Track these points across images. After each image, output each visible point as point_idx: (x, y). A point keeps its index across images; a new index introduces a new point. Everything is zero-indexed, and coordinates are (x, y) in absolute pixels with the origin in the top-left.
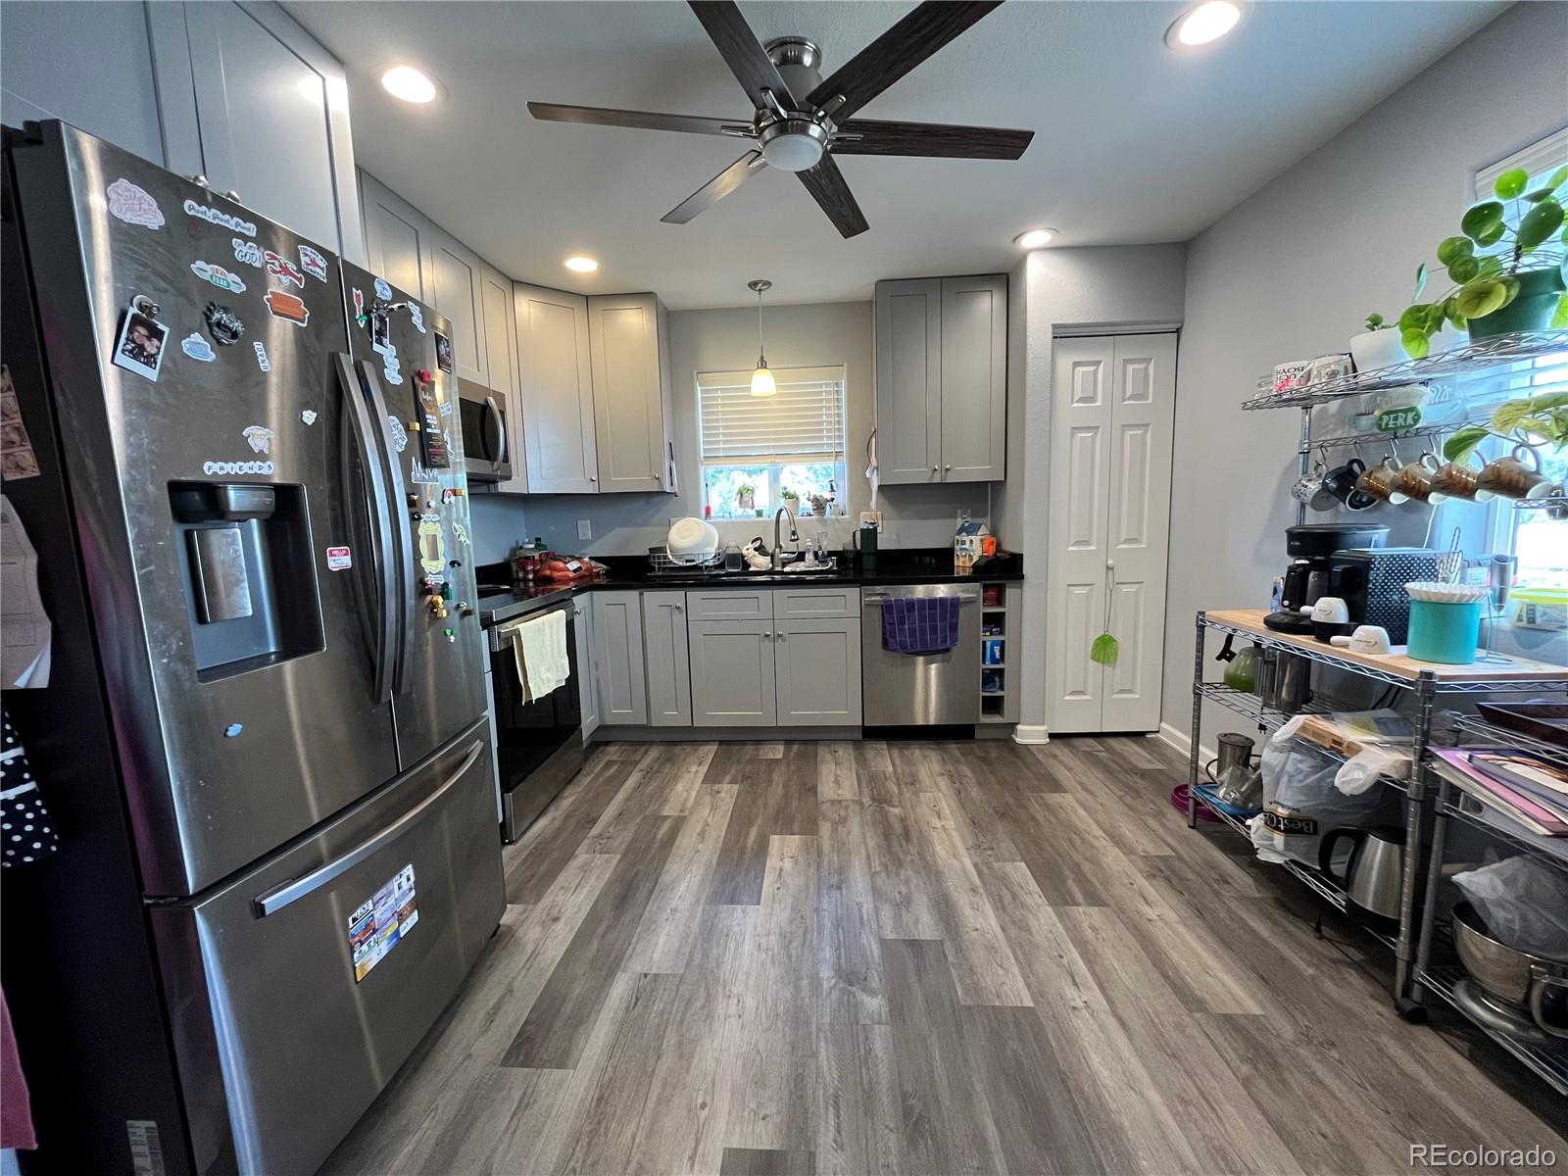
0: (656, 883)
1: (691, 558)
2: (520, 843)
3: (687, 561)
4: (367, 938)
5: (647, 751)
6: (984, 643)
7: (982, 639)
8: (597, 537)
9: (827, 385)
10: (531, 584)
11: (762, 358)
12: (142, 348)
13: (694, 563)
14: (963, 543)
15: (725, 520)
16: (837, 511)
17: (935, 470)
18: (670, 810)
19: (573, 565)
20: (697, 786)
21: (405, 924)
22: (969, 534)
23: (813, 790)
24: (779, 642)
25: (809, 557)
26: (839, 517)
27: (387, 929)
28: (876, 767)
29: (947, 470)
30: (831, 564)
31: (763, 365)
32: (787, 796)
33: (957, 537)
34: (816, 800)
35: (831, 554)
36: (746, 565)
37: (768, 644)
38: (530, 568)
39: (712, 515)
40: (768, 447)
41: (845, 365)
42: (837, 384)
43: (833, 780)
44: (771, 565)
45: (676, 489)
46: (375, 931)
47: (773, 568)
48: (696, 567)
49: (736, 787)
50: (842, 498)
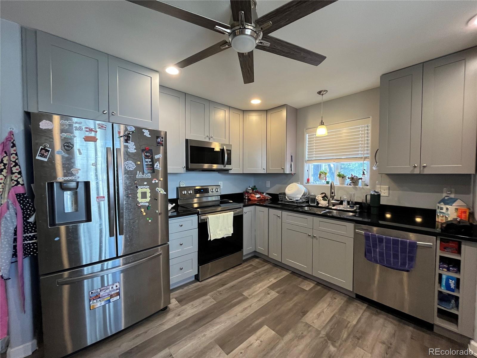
0: (212, 320)
1: (291, 198)
2: (202, 283)
3: (290, 199)
4: (97, 299)
5: (266, 265)
6: (440, 276)
7: (438, 271)
8: (271, 187)
9: (362, 127)
10: (246, 200)
11: (322, 121)
12: (43, 154)
13: (292, 200)
14: (442, 209)
15: (314, 184)
16: (364, 184)
17: (415, 167)
18: (245, 294)
19: (258, 196)
20: (266, 287)
21: (113, 299)
22: (446, 204)
23: (304, 313)
24: (315, 240)
25: (345, 203)
26: (364, 187)
27: (105, 298)
28: (347, 317)
29: (424, 167)
30: (355, 208)
31: (322, 123)
32: (291, 310)
33: (438, 205)
34: (300, 319)
35: (356, 203)
36: (318, 203)
37: (310, 239)
38: (247, 195)
39: (310, 182)
40: (333, 156)
41: (371, 117)
42: (367, 126)
43: (318, 312)
44: (327, 205)
45: (293, 172)
46: (99, 298)
47: (328, 206)
48: (293, 202)
49: (278, 294)
50: (367, 178)
